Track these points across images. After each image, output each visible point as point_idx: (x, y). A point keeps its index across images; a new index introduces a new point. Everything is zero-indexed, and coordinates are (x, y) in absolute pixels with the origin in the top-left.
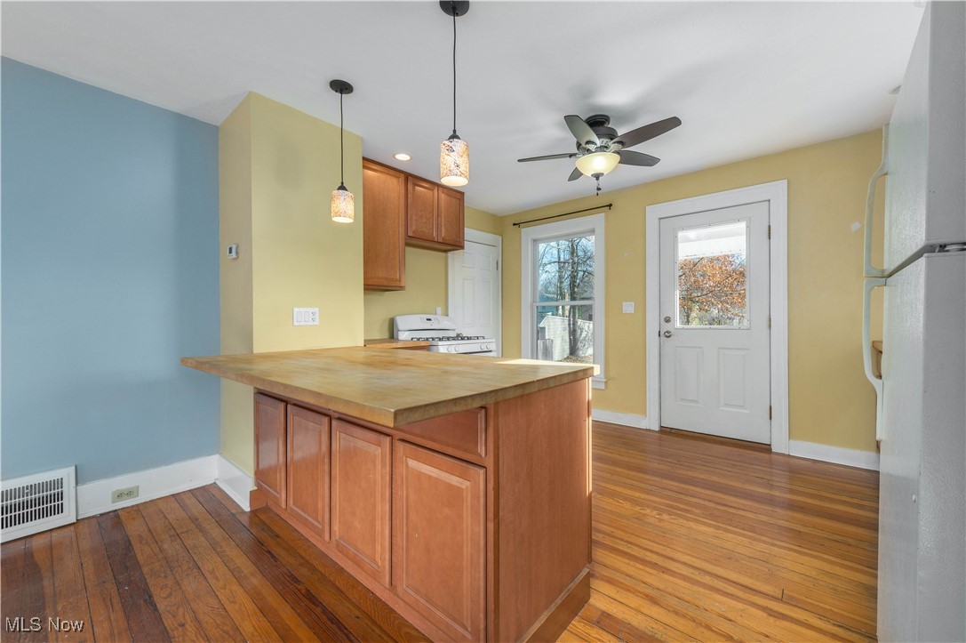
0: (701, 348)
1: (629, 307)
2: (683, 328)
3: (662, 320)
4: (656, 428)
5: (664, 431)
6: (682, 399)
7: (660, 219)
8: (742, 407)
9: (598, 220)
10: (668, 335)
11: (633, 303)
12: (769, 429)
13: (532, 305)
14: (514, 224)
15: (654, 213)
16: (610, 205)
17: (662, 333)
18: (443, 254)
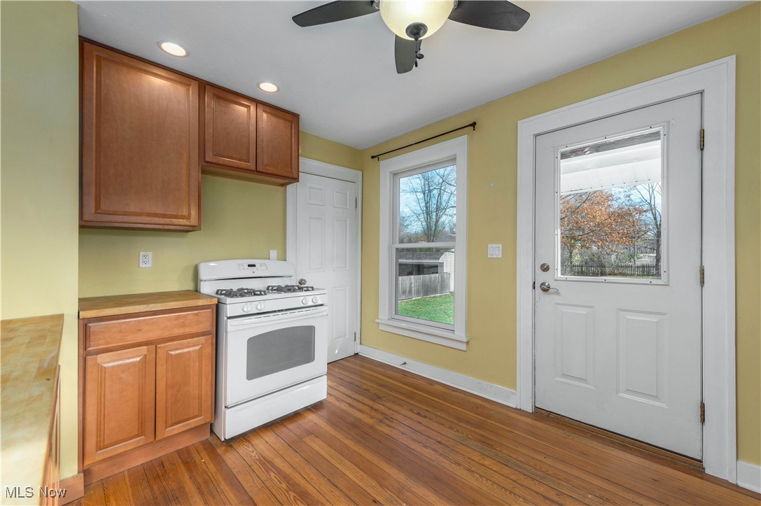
0: (592, 307)
1: (495, 251)
2: (566, 280)
3: (538, 268)
4: (529, 409)
5: (541, 414)
6: (564, 375)
7: (536, 136)
8: (655, 397)
9: (460, 145)
10: (546, 289)
11: (500, 246)
12: (700, 438)
13: (390, 248)
14: (373, 157)
15: (527, 128)
16: (474, 125)
17: (538, 285)
18: (282, 189)
